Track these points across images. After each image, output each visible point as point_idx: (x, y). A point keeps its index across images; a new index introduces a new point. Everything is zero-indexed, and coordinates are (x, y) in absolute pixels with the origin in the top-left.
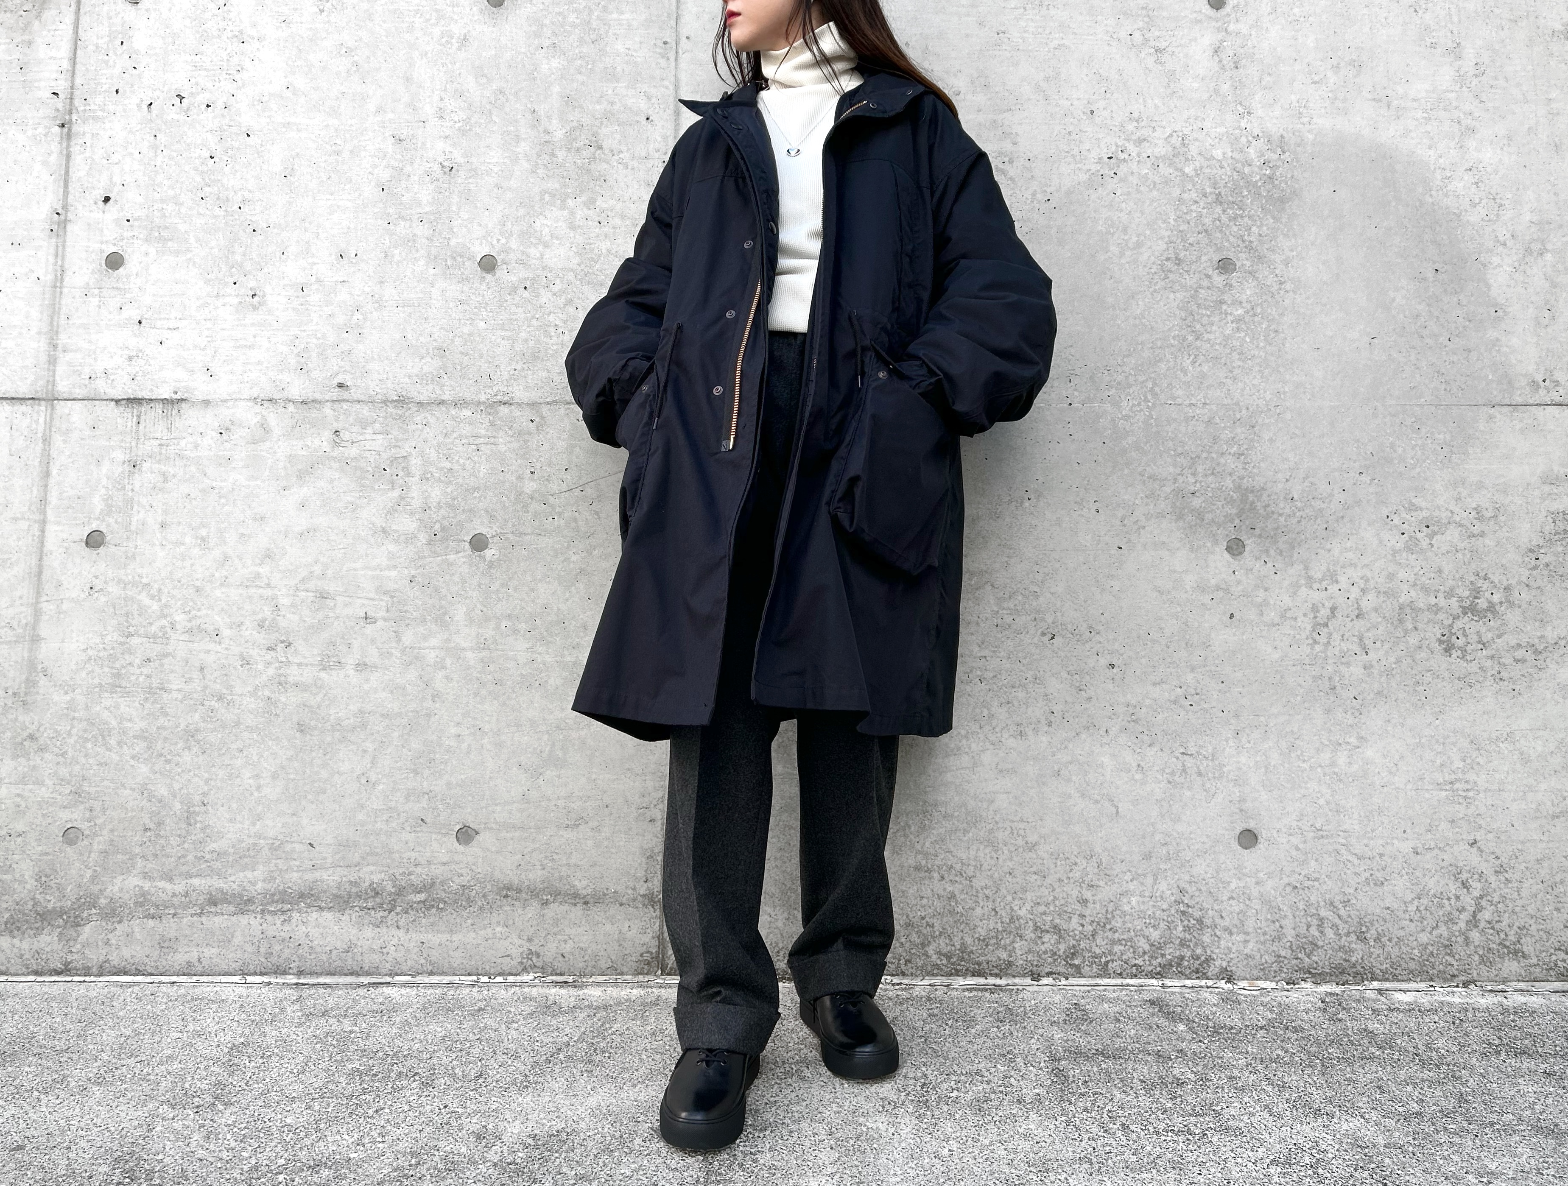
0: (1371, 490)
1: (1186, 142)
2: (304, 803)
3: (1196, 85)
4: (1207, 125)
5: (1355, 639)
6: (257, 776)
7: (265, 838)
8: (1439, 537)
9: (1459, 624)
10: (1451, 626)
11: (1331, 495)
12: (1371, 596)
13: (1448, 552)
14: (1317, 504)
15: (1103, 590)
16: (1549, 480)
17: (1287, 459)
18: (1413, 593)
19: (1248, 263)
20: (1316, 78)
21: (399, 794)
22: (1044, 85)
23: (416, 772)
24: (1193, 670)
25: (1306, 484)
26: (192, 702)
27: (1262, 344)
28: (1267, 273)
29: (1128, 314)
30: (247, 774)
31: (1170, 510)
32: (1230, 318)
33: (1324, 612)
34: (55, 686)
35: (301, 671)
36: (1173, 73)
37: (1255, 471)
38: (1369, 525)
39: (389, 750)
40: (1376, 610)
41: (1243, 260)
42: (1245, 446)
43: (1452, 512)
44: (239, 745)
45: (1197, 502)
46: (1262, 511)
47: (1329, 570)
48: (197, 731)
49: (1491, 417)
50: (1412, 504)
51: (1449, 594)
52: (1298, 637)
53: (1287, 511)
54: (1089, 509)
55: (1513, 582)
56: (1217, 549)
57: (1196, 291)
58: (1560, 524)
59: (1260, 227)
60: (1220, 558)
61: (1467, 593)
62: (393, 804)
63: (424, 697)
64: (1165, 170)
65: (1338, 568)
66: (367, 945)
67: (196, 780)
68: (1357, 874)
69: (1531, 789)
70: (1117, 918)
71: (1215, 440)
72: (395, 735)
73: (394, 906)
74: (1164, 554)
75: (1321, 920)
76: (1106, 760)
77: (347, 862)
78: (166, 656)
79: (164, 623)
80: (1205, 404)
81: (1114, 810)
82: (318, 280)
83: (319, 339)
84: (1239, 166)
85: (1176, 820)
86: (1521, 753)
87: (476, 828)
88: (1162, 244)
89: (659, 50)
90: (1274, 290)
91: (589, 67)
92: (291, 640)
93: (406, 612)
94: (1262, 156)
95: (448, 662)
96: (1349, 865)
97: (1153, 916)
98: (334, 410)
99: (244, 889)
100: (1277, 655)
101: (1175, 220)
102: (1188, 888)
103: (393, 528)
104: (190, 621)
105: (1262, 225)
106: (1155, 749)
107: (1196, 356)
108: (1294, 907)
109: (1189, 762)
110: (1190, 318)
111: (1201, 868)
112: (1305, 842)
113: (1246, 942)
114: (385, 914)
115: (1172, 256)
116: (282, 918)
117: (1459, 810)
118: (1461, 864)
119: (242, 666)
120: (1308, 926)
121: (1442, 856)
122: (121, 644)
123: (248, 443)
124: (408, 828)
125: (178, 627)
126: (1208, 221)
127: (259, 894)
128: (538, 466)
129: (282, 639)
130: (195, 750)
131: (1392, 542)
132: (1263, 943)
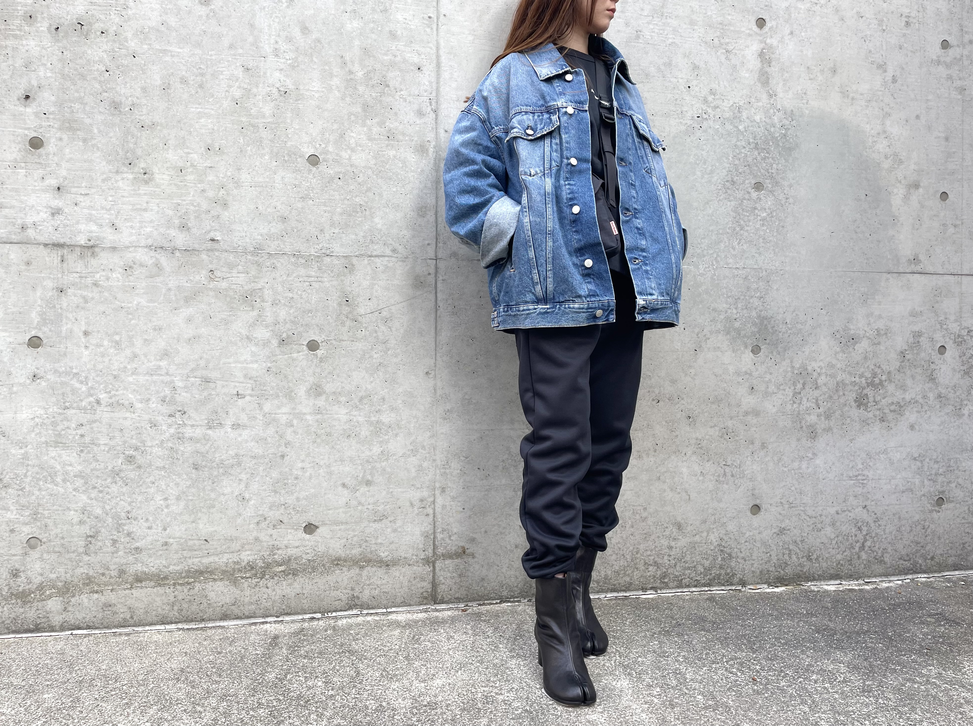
0: (826, 318)
1: (741, 110)
2: (200, 514)
3: (747, 75)
4: (753, 100)
5: (814, 401)
6: (166, 499)
7: (173, 538)
8: (858, 345)
9: (865, 392)
10: (861, 393)
11: (806, 321)
12: (823, 377)
13: (862, 353)
14: (799, 326)
15: (686, 375)
16: (914, 314)
17: (785, 301)
18: (844, 376)
19: (770, 186)
20: (812, 77)
21: (265, 506)
22: (663, 68)
23: (276, 492)
24: (731, 419)
25: (794, 314)
26: (116, 452)
27: (775, 234)
28: (780, 192)
29: (705, 213)
30: (158, 497)
31: (723, 329)
32: (759, 218)
33: (799, 386)
34: (12, 443)
35: (193, 430)
36: (735, 66)
37: (768, 307)
38: (824, 338)
39: (257, 479)
40: (825, 385)
41: (768, 184)
42: (764, 293)
44: (152, 479)
45: (737, 325)
46: (770, 330)
47: (802, 363)
48: (120, 471)
49: (888, 279)
50: (846, 326)
51: (861, 376)
52: (785, 399)
53: (784, 330)
55: (892, 369)
56: (747, 351)
57: (742, 201)
58: (916, 338)
59: (777, 164)
60: (748, 356)
61: (870, 375)
62: (261, 513)
63: (279, 445)
64: (729, 127)
65: (807, 362)
66: (247, 600)
67: (122, 502)
68: (808, 526)
69: (893, 478)
70: (688, 556)
71: (748, 288)
72: (261, 468)
73: (264, 575)
74: (719, 353)
75: (790, 551)
76: (684, 470)
77: (232, 550)
78: (95, 421)
79: (91, 399)
80: (744, 268)
81: (688, 497)
82: (192, 165)
83: (195, 206)
84: (768, 127)
85: (720, 501)
86: (890, 460)
87: (317, 524)
88: (725, 172)
89: (425, 22)
90: (783, 202)
91: (379, 29)
92: (185, 409)
93: (265, 390)
94: (781, 121)
95: (295, 422)
96: (805, 521)
97: (706, 554)
98: (209, 256)
99: (160, 571)
100: (774, 410)
101: (733, 158)
102: (724, 537)
103: (255, 336)
104: (111, 398)
105: (779, 163)
106: (710, 463)
107: (740, 240)
108: (777, 544)
109: (728, 470)
110: (738, 217)
111: (731, 527)
112: (784, 510)
113: (753, 564)
114: (258, 580)
115: (730, 179)
116: (188, 587)
117: (859, 490)
118: (858, 518)
119: (151, 427)
120: (784, 554)
121: (850, 514)
122: (60, 414)
123: (147, 277)
124: (272, 527)
125: (102, 402)
126: (750, 159)
127: (171, 573)
128: (351, 297)
129: (179, 409)
130: (120, 483)
131: (835, 348)
132: (761, 564)
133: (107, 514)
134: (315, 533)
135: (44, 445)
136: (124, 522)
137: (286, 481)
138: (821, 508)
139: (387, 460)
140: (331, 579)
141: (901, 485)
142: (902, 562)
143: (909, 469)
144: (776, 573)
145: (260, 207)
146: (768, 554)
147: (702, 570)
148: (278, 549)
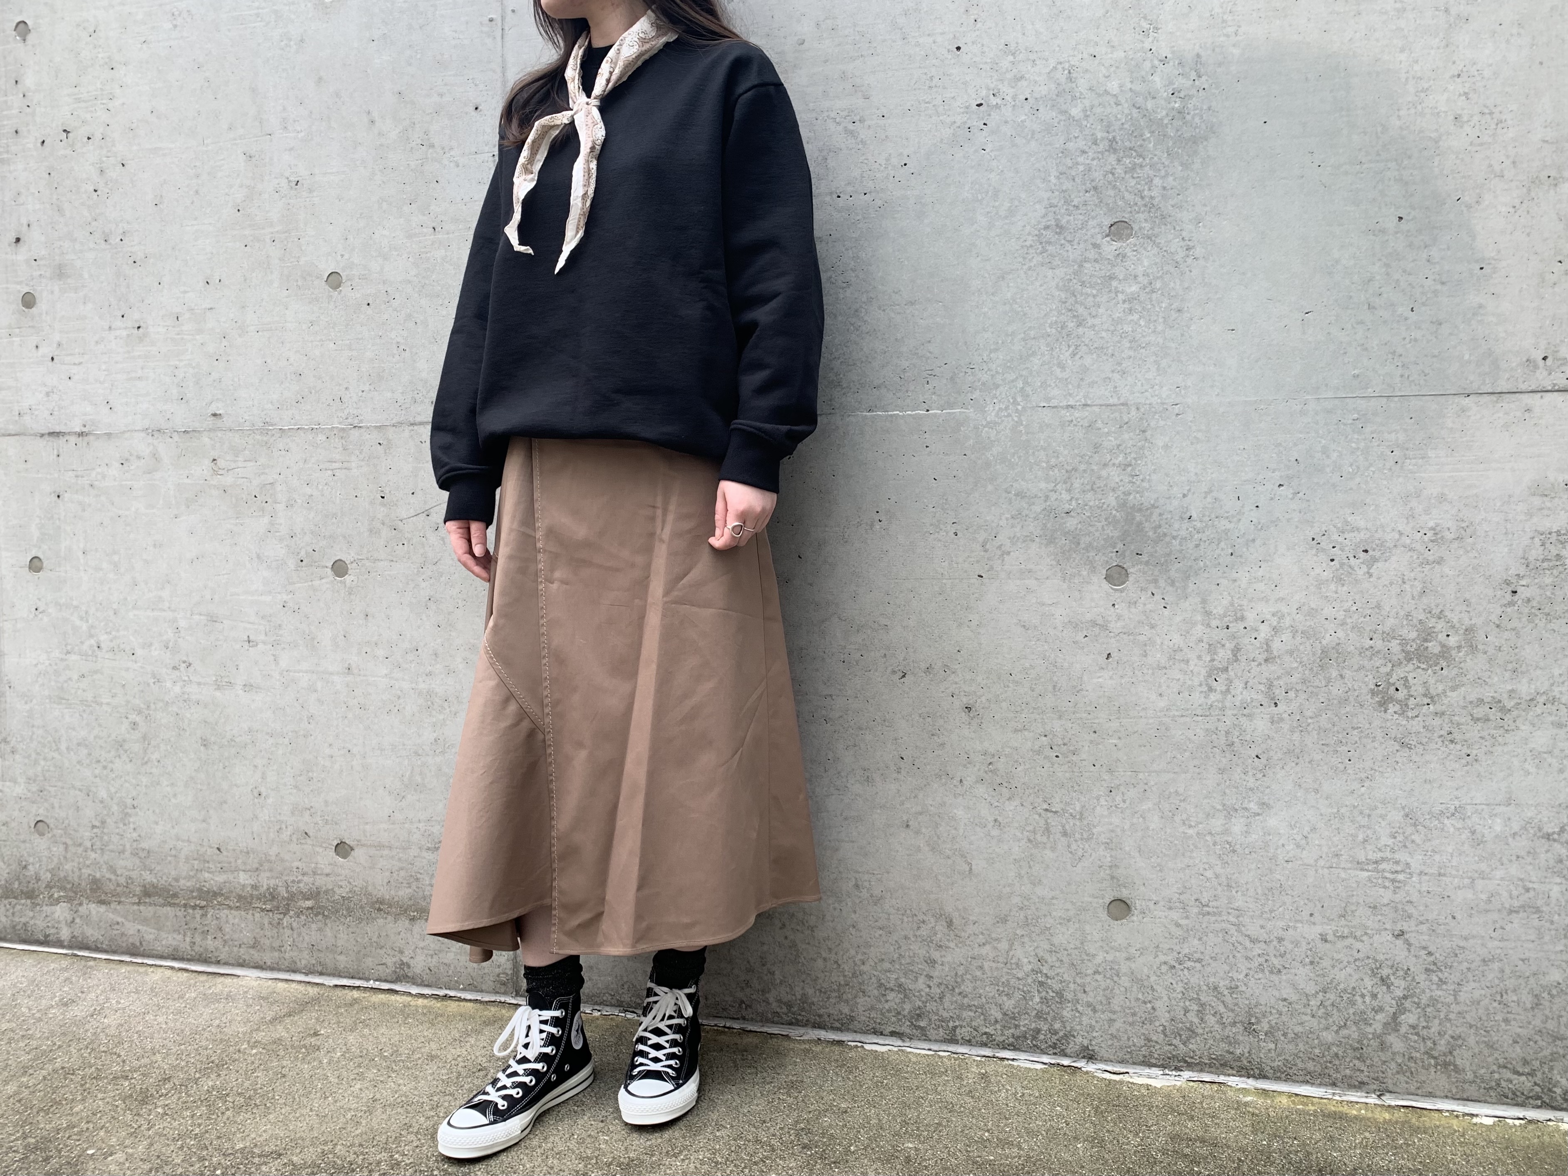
0: (1292, 506)
1: (1074, 75)
2: (210, 811)
4: (1101, 49)
5: (1262, 687)
6: (173, 785)
7: (183, 842)
8: (1380, 564)
9: (1400, 672)
10: (1389, 675)
11: (1240, 513)
12: (1286, 636)
13: (1391, 584)
14: (1223, 524)
15: (960, 625)
16: (1541, 490)
17: (1186, 471)
18: (1341, 634)
19: (1147, 226)
21: (286, 808)
22: (901, 20)
23: (298, 789)
24: (1060, 717)
25: (1209, 499)
26: (119, 715)
27: (1160, 328)
28: (1171, 237)
29: (997, 298)
30: (165, 782)
31: (1039, 532)
32: (1121, 297)
33: (1224, 654)
35: (200, 690)
37: (1145, 484)
38: (1288, 549)
40: (1291, 653)
41: (1142, 222)
42: (1133, 455)
43: (1401, 534)
44: (157, 755)
45: (1071, 523)
46: (1151, 534)
47: (1232, 604)
49: (1464, 410)
50: (1346, 523)
51: (1389, 635)
52: (1190, 683)
53: (1183, 533)
54: (947, 533)
55: (1478, 621)
56: (1095, 579)
57: (1081, 266)
58: (1552, 548)
59: (1163, 177)
60: (1098, 589)
61: (1414, 635)
62: (281, 817)
63: (301, 719)
64: (1046, 114)
65: (1245, 602)
66: (267, 942)
67: (127, 785)
68: (1247, 958)
69: (1483, 876)
70: (967, 983)
71: (1097, 448)
72: (280, 752)
73: (289, 910)
74: (1031, 583)
75: (1202, 1005)
76: (960, 813)
77: (248, 867)
78: (96, 672)
79: (92, 642)
80: (1086, 405)
81: (968, 869)
82: (191, 310)
83: (194, 368)
84: (1140, 100)
85: (1036, 882)
86: (1473, 833)
87: (351, 843)
88: (1040, 209)
89: (485, 29)
90: (1178, 257)
91: (418, 56)
92: (191, 660)
93: (281, 636)
94: (1171, 83)
95: (319, 685)
96: (1240, 947)
97: (1007, 984)
98: (211, 439)
99: (170, 885)
100: (1162, 704)
101: (1058, 178)
102: (1047, 956)
103: (266, 554)
104: (111, 641)
105: (1167, 175)
106: (1015, 803)
107: (1077, 347)
108: (1170, 988)
109: (1054, 821)
110: (1072, 300)
111: (1063, 937)
112: (1187, 917)
113: (1112, 1021)
114: (282, 916)
115: (1053, 223)
116: (200, 912)
117: (1387, 896)
118: (1381, 957)
119: (154, 683)
120: (1186, 1011)
121: (1359, 945)
122: (62, 660)
123: (144, 473)
124: (295, 840)
125: (102, 645)
126: (1098, 175)
127: (182, 890)
128: (387, 490)
129: (185, 659)
130: (124, 757)
131: (1318, 570)
132: (1131, 1024)
133: (112, 799)
134: (350, 858)
135: (47, 701)
136: (129, 811)
137: (310, 774)
138: (1281, 924)
139: (443, 753)
140: (372, 930)
141: (1505, 894)
142: (1508, 1075)
143: (1529, 859)
144: (1167, 1048)
145: (268, 361)
146: (1149, 1005)
147: (999, 1016)
148: (303, 874)
